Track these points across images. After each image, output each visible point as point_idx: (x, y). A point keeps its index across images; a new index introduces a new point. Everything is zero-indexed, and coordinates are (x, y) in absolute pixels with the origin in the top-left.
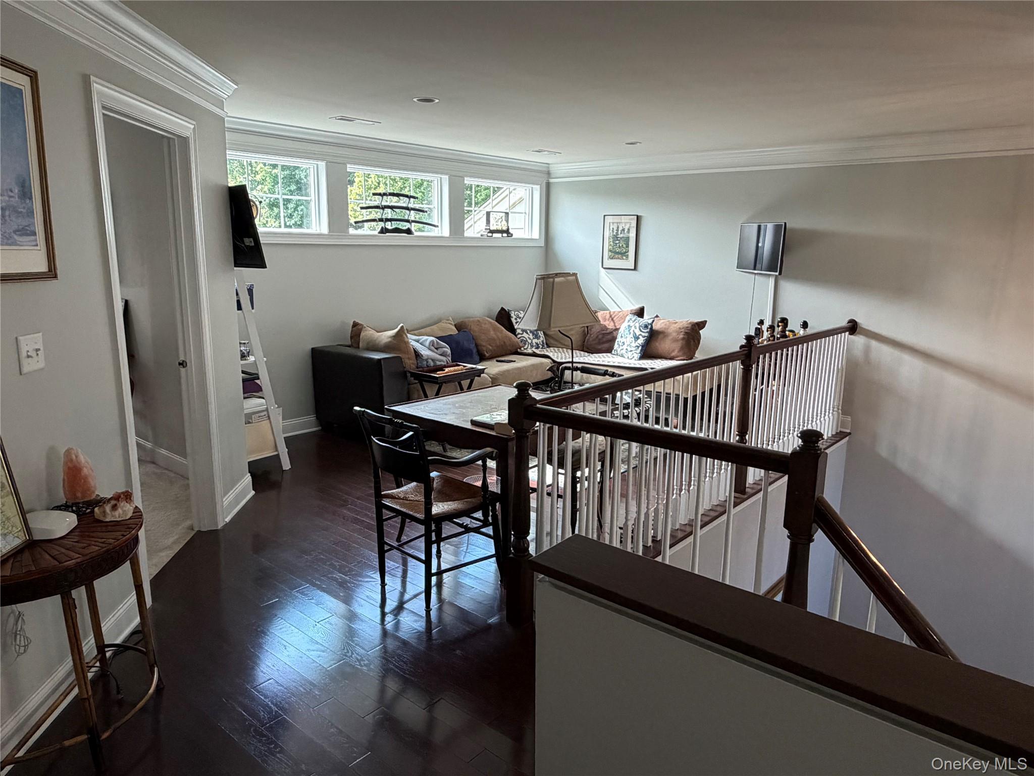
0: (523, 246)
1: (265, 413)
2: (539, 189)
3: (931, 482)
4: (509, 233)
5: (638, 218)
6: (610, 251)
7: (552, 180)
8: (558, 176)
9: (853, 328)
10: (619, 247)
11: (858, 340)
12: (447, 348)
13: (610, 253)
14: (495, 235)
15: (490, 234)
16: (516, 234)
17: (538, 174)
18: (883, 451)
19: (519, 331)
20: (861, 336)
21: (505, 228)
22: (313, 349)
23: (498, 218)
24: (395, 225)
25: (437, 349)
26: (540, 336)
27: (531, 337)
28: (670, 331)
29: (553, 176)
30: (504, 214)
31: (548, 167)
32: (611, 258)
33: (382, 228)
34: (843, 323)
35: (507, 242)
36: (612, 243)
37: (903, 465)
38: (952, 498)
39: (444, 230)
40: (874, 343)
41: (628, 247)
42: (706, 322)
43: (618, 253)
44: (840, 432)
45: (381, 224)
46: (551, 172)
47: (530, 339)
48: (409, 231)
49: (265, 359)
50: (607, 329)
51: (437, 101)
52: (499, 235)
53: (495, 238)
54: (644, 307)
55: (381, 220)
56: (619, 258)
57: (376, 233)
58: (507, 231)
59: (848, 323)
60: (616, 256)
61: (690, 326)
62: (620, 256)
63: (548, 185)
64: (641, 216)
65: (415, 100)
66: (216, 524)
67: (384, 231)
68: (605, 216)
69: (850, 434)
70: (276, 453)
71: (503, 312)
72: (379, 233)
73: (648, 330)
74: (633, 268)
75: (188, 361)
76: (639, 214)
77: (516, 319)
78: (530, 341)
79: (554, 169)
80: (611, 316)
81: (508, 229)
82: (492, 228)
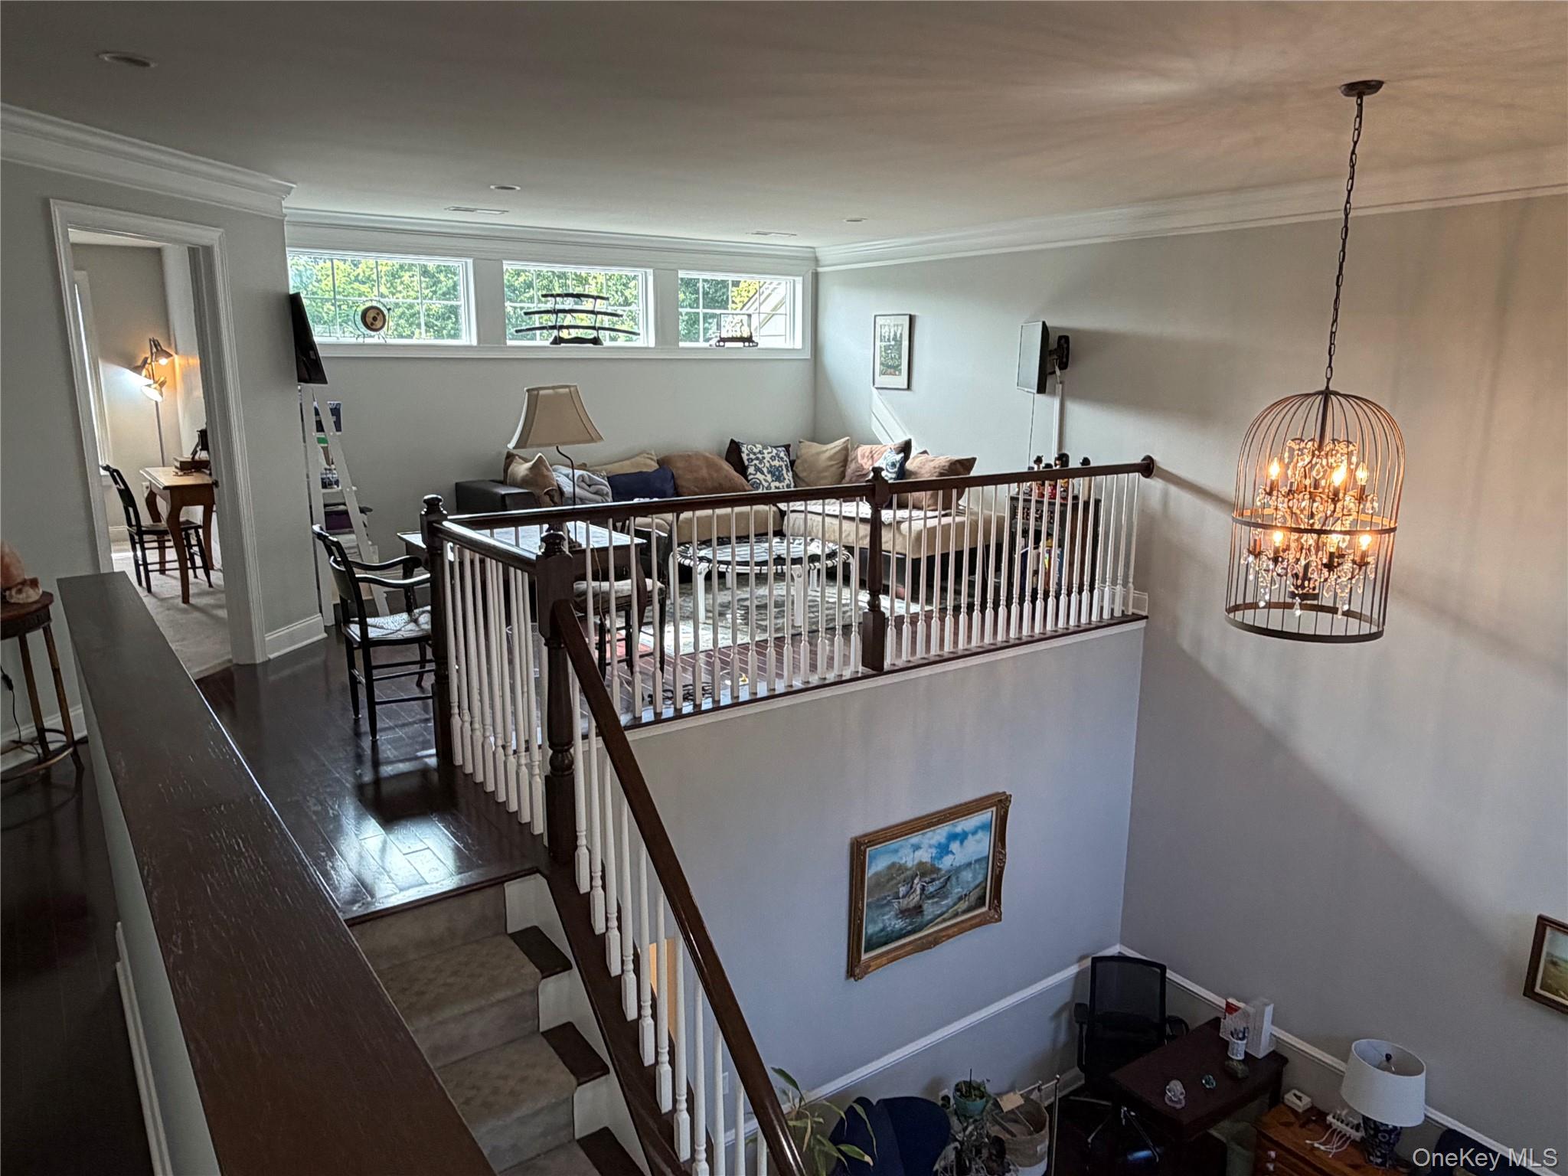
0: (776, 359)
1: (356, 550)
2: (801, 282)
3: (1240, 689)
4: (753, 342)
5: (912, 319)
6: (882, 364)
7: (820, 270)
8: (826, 263)
9: (1147, 467)
10: (892, 358)
11: (1155, 484)
12: (606, 486)
13: (882, 367)
14: (728, 344)
15: (722, 344)
16: (763, 342)
17: (799, 262)
18: (1186, 644)
19: (751, 470)
20: (1160, 481)
21: (745, 335)
22: (457, 484)
23: (735, 321)
24: (574, 333)
25: (589, 486)
26: (784, 479)
27: (769, 477)
28: (923, 471)
29: (821, 263)
30: (746, 317)
31: (815, 253)
32: (883, 373)
33: (556, 337)
34: (1137, 459)
35: (749, 353)
36: (883, 353)
37: (1210, 664)
38: (1267, 713)
39: (647, 339)
40: (1173, 489)
41: (900, 357)
42: (974, 459)
43: (889, 367)
44: (1133, 614)
45: (555, 333)
46: (820, 258)
47: (766, 481)
48: (596, 341)
49: (354, 488)
50: (863, 469)
51: (518, 188)
52: (740, 344)
53: (728, 348)
54: (910, 440)
55: (553, 327)
56: (891, 374)
57: (547, 343)
58: (749, 339)
59: (1143, 460)
60: (889, 371)
61: (947, 464)
62: (892, 370)
63: (816, 276)
64: (915, 316)
65: (492, 187)
66: (253, 657)
67: (558, 341)
68: (875, 316)
69: (1146, 617)
70: (371, 597)
71: (734, 445)
72: (552, 343)
73: (896, 470)
74: (905, 386)
75: (219, 480)
76: (912, 313)
77: (748, 455)
78: (766, 484)
79: (821, 253)
80: (871, 452)
81: (751, 337)
82: (724, 335)
